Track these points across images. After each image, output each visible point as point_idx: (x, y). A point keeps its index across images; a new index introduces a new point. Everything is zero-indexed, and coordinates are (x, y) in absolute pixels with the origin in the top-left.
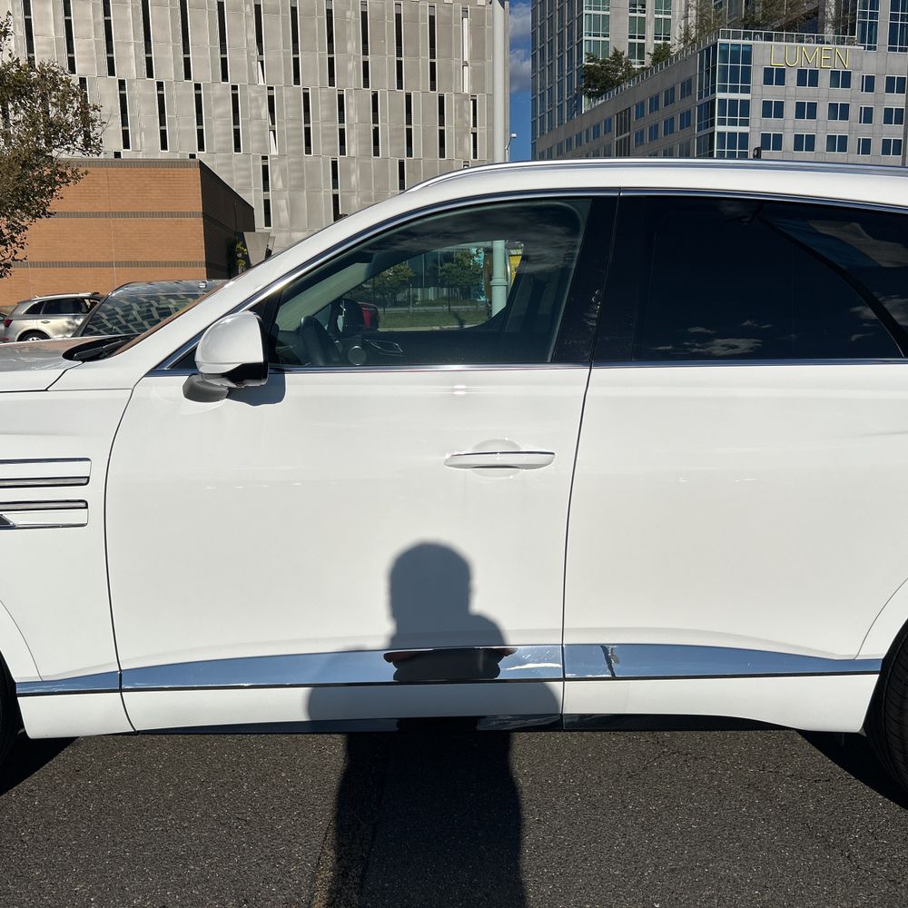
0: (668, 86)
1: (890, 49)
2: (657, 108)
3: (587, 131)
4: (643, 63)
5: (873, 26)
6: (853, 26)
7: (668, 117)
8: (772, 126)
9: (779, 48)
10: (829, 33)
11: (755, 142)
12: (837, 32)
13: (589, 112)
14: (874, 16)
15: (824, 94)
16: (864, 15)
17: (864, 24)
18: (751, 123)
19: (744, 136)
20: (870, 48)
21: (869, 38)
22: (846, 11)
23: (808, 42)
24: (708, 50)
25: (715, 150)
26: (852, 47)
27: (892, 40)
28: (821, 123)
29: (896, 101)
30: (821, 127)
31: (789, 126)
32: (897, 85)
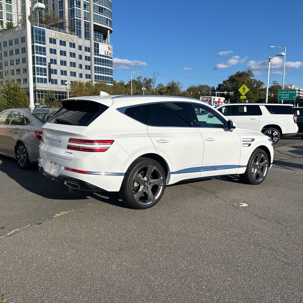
0: (16, 38)
1: (85, 39)
4: (3, 27)
5: (80, 31)
6: (74, 30)
7: (17, 48)
8: (53, 56)
9: (53, 32)
10: (67, 30)
11: (48, 61)
12: (70, 31)
14: (80, 28)
15: (68, 49)
16: (77, 27)
17: (77, 30)
18: (47, 54)
19: (45, 59)
20: (79, 37)
21: (79, 35)
22: (72, 25)
23: (62, 32)
25: (36, 62)
26: (75, 36)
27: (85, 36)
28: (68, 58)
29: (88, 54)
30: (68, 59)
31: (58, 57)
32: (88, 49)
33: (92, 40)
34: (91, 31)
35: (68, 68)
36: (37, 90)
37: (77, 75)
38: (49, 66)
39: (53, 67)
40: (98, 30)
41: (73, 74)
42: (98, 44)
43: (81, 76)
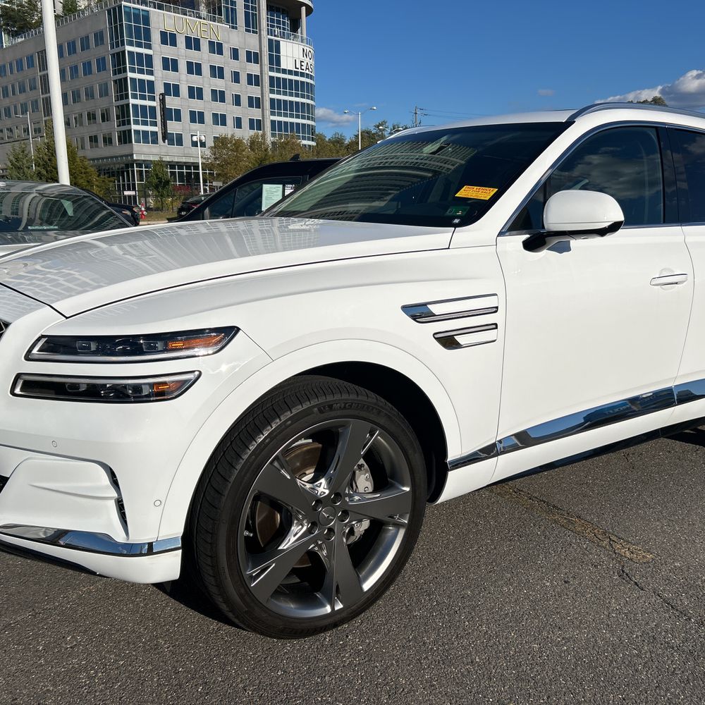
0: (83, 34)
1: (247, 30)
2: (75, 52)
3: (11, 65)
5: (234, 11)
6: (220, 8)
7: (86, 60)
8: (171, 78)
9: (170, 16)
10: (203, 11)
11: (159, 89)
12: (209, 12)
13: (10, 47)
14: (233, 3)
15: (204, 57)
16: (227, 1)
17: (227, 8)
18: (155, 72)
19: (151, 84)
20: (233, 27)
21: (231, 20)
23: (190, 16)
24: (114, 9)
25: (130, 92)
26: (221, 25)
27: (247, 24)
28: (206, 79)
29: (254, 69)
30: (207, 82)
31: (184, 80)
32: (253, 57)
33: (264, 33)
34: (259, 11)
35: (208, 107)
36: (136, 160)
37: (230, 121)
38: (163, 101)
39: (172, 102)
40: (277, 6)
41: (220, 120)
42: (278, 42)
43: (238, 123)
